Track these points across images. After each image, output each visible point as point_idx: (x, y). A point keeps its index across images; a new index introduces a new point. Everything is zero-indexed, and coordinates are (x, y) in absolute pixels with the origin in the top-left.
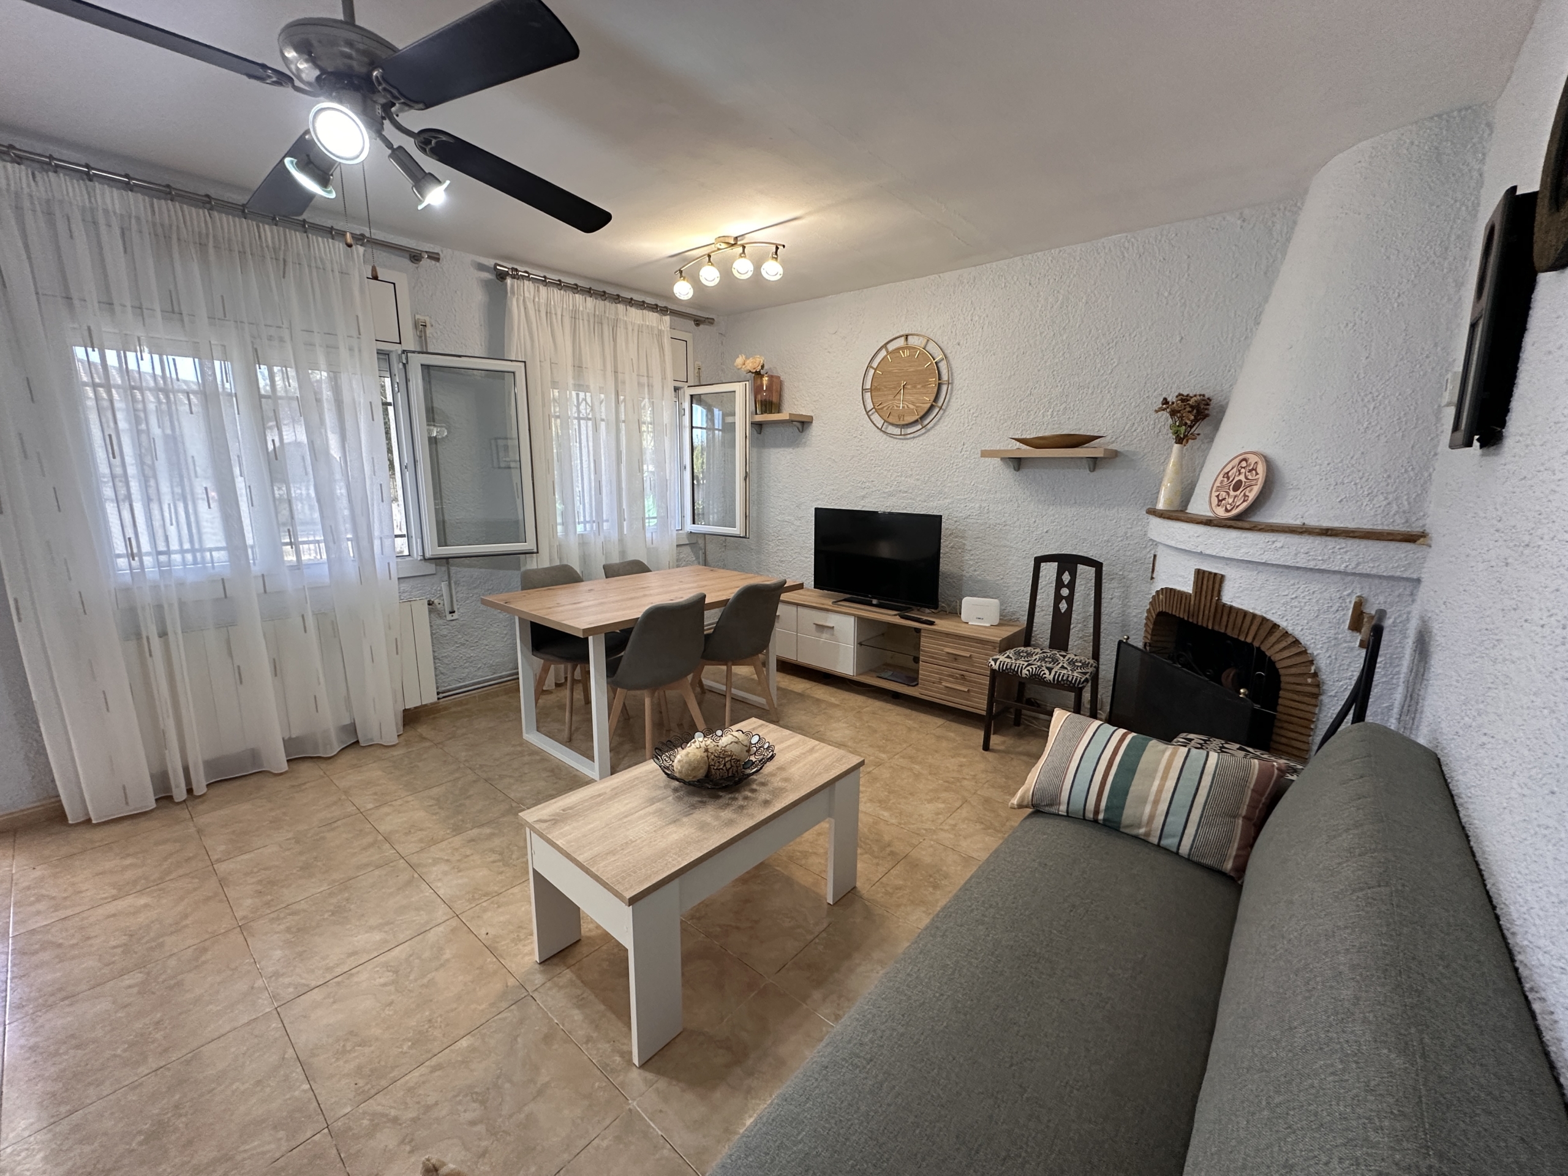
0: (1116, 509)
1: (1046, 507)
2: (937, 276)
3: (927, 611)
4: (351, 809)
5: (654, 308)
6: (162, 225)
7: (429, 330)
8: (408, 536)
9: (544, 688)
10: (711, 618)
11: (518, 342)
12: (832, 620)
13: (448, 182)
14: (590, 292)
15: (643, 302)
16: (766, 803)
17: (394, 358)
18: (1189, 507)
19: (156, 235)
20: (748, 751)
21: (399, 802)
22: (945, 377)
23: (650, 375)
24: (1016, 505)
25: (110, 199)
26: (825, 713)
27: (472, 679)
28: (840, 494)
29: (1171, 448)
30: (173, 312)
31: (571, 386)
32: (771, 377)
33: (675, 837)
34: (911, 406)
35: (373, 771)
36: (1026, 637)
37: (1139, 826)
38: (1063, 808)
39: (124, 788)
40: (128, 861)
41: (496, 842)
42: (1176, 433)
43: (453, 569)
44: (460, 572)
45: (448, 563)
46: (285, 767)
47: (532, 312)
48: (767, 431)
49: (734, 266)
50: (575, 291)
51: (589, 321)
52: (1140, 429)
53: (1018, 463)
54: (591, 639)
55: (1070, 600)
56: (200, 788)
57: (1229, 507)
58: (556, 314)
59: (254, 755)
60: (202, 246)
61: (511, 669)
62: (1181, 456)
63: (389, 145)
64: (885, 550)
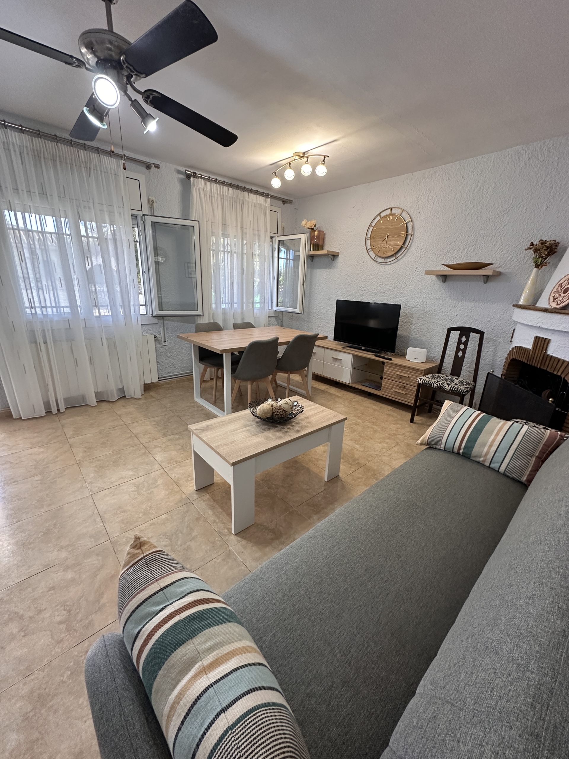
0: (496, 304)
1: (458, 302)
2: (411, 174)
3: (389, 354)
4: (122, 423)
5: (262, 194)
6: (37, 151)
7: (155, 205)
8: (146, 305)
9: (205, 380)
10: (281, 350)
11: (195, 212)
12: (341, 356)
13: (158, 118)
14: (231, 185)
15: (257, 191)
16: (298, 431)
17: (139, 219)
18: (538, 303)
19: (35, 156)
20: (292, 408)
21: (141, 422)
22: (410, 231)
23: (259, 230)
24: (441, 301)
25: (15, 137)
26: (334, 400)
27: (174, 373)
28: (350, 293)
29: (532, 270)
30: (43, 194)
31: (220, 234)
32: (319, 231)
33: (255, 441)
34: (391, 247)
35: (131, 408)
36: (439, 369)
37: (480, 457)
38: (442, 446)
39: (33, 406)
40: (35, 435)
41: (181, 441)
42: (536, 262)
43: (166, 322)
44: (169, 324)
45: (163, 319)
46: (95, 404)
47: (202, 196)
48: (316, 260)
49: (302, 169)
50: (224, 185)
51: (230, 201)
52: (516, 260)
53: (445, 278)
54: (224, 355)
55: (464, 351)
56: (62, 409)
57: (559, 303)
58: (214, 197)
59: (83, 397)
60: (54, 161)
61: (191, 370)
62: (537, 276)
63: (130, 99)
64: (372, 324)
